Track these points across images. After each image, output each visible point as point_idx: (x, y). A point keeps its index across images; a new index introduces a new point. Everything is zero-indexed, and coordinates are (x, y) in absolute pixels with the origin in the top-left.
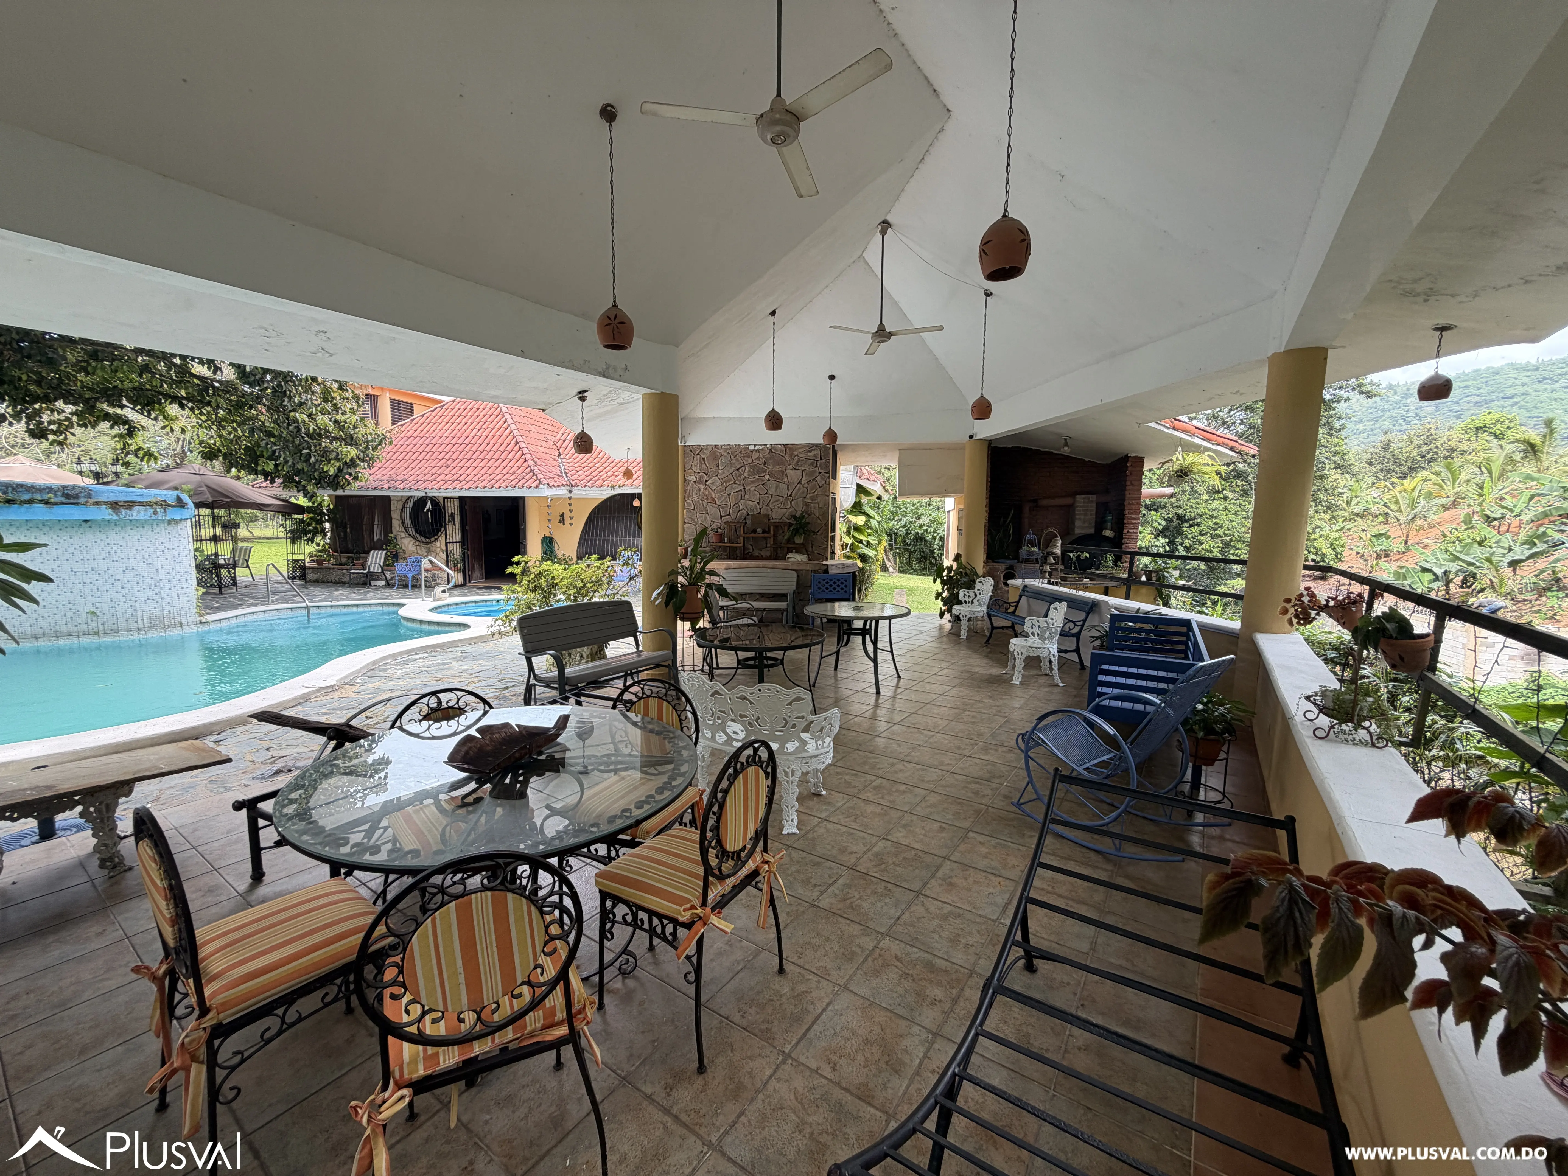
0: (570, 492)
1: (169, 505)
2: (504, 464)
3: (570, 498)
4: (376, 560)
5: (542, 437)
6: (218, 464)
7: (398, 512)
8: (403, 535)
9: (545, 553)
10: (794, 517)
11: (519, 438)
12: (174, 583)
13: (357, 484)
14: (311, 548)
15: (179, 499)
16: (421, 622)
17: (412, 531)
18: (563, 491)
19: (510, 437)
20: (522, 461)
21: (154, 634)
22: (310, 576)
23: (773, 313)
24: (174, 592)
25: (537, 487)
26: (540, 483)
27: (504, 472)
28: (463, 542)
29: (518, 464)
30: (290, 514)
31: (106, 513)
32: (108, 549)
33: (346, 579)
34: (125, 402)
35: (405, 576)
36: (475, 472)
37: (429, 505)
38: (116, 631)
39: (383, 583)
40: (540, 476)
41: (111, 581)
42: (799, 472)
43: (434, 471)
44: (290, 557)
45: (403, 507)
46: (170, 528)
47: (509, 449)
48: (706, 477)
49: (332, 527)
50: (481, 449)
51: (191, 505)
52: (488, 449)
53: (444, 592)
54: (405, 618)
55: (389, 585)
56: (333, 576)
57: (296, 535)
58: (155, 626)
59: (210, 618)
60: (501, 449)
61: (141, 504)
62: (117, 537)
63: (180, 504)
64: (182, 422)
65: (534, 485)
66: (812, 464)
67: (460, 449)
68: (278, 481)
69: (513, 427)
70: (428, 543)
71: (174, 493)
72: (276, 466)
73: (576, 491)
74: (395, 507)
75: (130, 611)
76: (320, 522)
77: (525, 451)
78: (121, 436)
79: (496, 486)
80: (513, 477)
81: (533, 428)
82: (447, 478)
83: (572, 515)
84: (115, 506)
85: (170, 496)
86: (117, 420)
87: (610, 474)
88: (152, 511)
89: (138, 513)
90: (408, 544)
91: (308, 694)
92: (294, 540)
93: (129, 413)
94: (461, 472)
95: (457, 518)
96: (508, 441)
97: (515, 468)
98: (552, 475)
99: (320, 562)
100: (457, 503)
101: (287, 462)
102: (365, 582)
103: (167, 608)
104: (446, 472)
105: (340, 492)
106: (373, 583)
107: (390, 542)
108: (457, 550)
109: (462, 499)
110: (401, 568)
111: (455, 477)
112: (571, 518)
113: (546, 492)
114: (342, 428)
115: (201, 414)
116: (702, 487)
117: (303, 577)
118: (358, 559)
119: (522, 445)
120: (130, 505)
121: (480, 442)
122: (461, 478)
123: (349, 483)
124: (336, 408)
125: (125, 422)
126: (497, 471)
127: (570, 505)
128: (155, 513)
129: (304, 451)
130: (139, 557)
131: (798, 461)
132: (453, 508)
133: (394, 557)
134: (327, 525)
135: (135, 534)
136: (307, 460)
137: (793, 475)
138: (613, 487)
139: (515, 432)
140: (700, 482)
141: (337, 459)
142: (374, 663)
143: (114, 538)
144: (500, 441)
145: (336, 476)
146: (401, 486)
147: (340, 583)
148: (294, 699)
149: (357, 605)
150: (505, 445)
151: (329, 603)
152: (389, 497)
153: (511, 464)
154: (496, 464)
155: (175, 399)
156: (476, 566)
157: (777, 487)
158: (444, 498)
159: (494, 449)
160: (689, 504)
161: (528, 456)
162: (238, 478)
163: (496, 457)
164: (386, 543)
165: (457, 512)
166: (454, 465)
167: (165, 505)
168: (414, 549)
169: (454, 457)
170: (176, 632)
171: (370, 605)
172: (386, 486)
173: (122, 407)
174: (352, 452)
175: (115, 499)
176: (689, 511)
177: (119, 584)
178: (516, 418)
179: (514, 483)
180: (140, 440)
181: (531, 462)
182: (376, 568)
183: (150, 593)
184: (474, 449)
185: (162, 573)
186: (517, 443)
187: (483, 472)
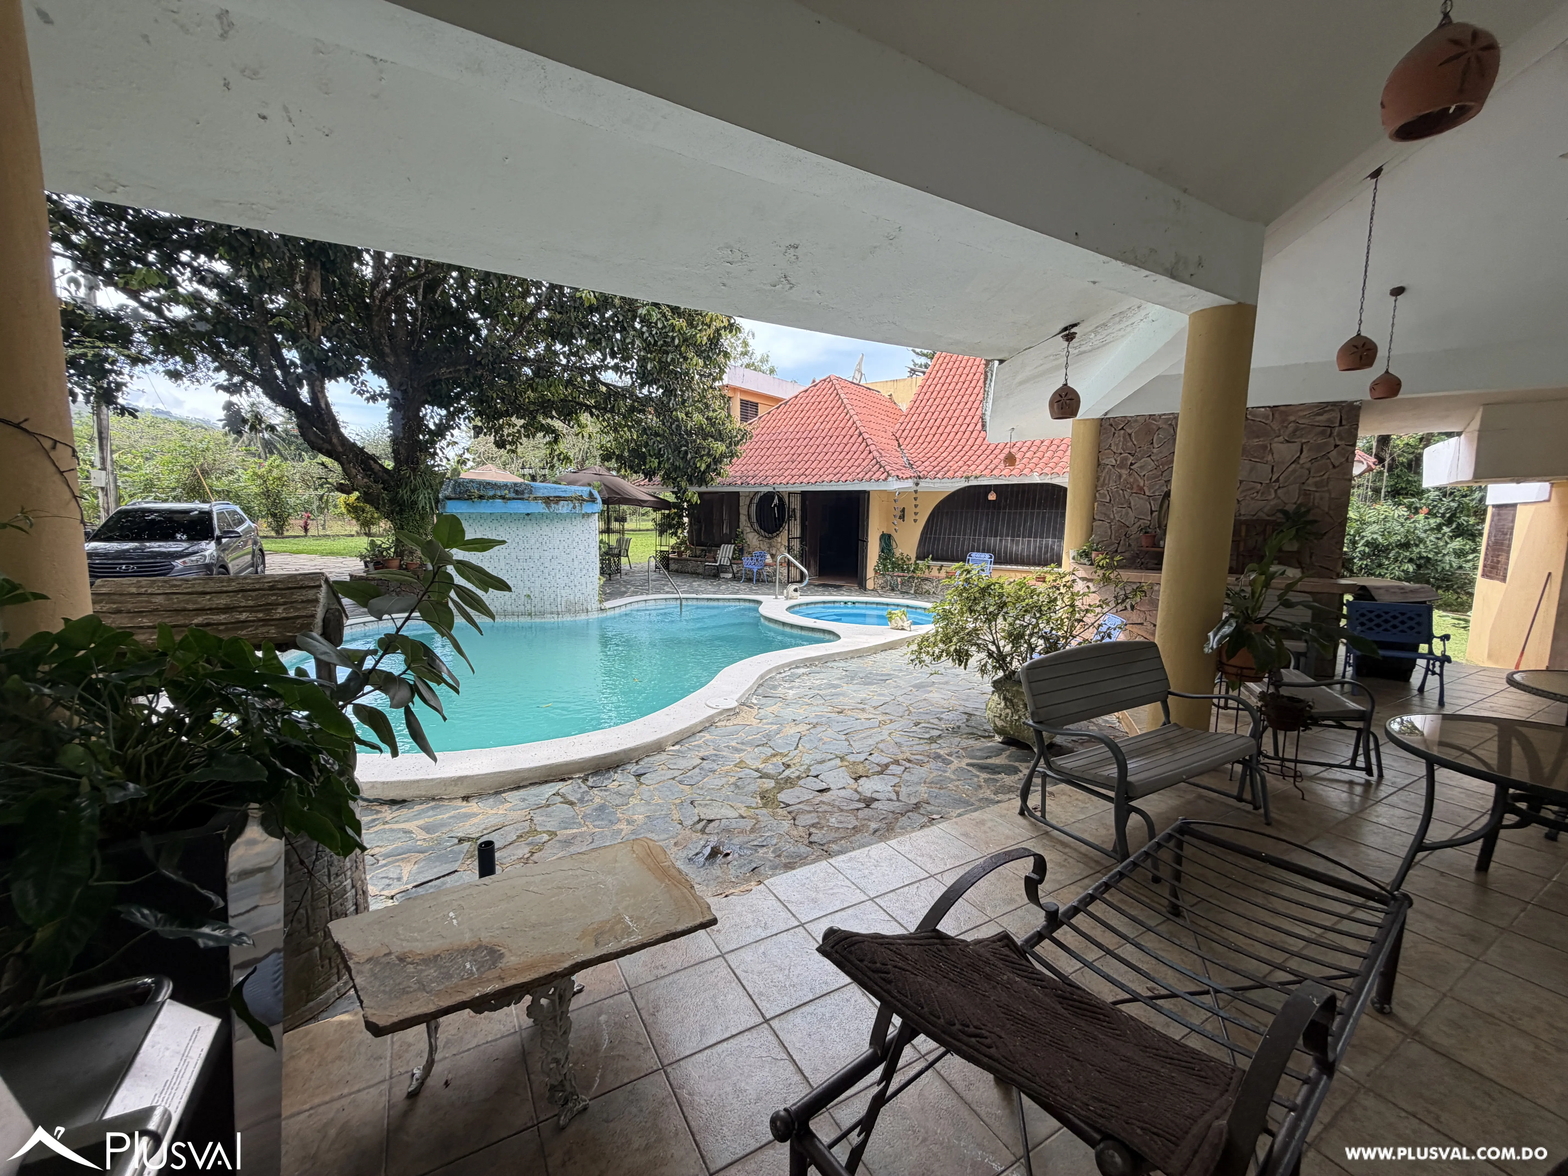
0: (917, 484)
1: (584, 500)
2: (848, 457)
3: (916, 492)
4: (725, 553)
5: (880, 427)
6: (613, 464)
7: (746, 507)
8: (748, 530)
9: (882, 551)
10: (1285, 513)
11: (862, 429)
12: (584, 572)
13: (719, 480)
14: (673, 541)
15: (591, 494)
16: (784, 624)
17: (756, 526)
18: (909, 484)
19: (853, 429)
20: (866, 452)
21: (568, 618)
22: (673, 566)
23: (1376, 174)
24: (583, 581)
25: (886, 479)
26: (889, 475)
27: (849, 464)
28: (802, 538)
29: (863, 456)
30: (659, 509)
31: (539, 508)
32: (540, 540)
33: (700, 570)
34: (554, 413)
35: (751, 570)
36: (820, 466)
37: (776, 501)
38: (542, 614)
39: (730, 576)
40: (888, 468)
41: (542, 568)
42: (1295, 447)
43: (781, 466)
44: (658, 548)
45: (751, 503)
46: (583, 521)
47: (852, 440)
48: (1131, 459)
49: (690, 521)
50: (824, 442)
51: (599, 500)
52: (831, 442)
53: (796, 590)
54: (766, 618)
55: (736, 578)
56: (691, 566)
57: (663, 528)
58: (569, 611)
59: (607, 605)
60: (845, 441)
61: (565, 499)
62: (548, 529)
63: (592, 500)
64: (590, 429)
65: (883, 477)
66: (1322, 433)
67: (805, 443)
68: (657, 479)
69: (855, 418)
70: (770, 538)
71: (587, 489)
72: (659, 463)
73: (923, 484)
74: (743, 502)
75: (553, 596)
76: (681, 517)
77: (869, 442)
78: (549, 443)
79: (843, 479)
80: (859, 470)
81: (872, 418)
82: (793, 473)
83: (917, 510)
84: (548, 500)
85: (584, 491)
86: (549, 430)
87: (960, 463)
88: (571, 505)
89: (563, 508)
90: (752, 539)
91: (712, 717)
92: (661, 535)
93: (557, 424)
94: (806, 466)
95: (798, 515)
96: (850, 433)
97: (860, 461)
98: (897, 466)
99: (680, 554)
100: (799, 498)
101: (669, 459)
102: (715, 574)
103: (579, 595)
104: (793, 466)
105: (703, 489)
106: (722, 575)
107: (737, 536)
108: (796, 545)
109: (803, 493)
110: (747, 562)
111: (801, 472)
112: (916, 514)
113: (894, 485)
114: (713, 425)
115: (604, 420)
116: (1124, 472)
117: (667, 567)
118: (710, 552)
119: (866, 436)
120: (558, 499)
121: (823, 435)
122: (807, 473)
123: (712, 479)
124: (707, 406)
125: (554, 431)
126: (842, 465)
127: (915, 499)
128: (574, 507)
129: (683, 448)
130: (561, 548)
131: (1295, 431)
132: (796, 504)
133: (740, 552)
134: (686, 520)
135: (560, 526)
136: (684, 458)
137: (1283, 451)
138: (968, 478)
139: (858, 423)
140: (1122, 466)
141: (709, 455)
142: (762, 677)
143: (546, 530)
144: (843, 433)
145: (704, 472)
146: (752, 482)
147: (695, 574)
148: (701, 722)
149: (718, 600)
150: (848, 437)
151: (694, 596)
152: (738, 493)
153: (855, 456)
154: (840, 457)
155: (588, 408)
156: (812, 562)
157: (1251, 470)
158: (789, 493)
159: (838, 442)
160: (1104, 496)
161: (872, 448)
162: (624, 477)
163: (839, 449)
164: (734, 537)
165: (798, 507)
166: (799, 459)
167: (581, 500)
168: (757, 543)
169: (799, 452)
170: (583, 617)
171: (729, 600)
172: (739, 482)
173: (552, 418)
174: (720, 447)
175: (547, 495)
176: (1103, 504)
177: (546, 571)
178: (858, 409)
179: (860, 476)
180: (562, 447)
181: (875, 453)
182: (726, 562)
183: (567, 581)
184: (817, 443)
185: (576, 562)
186: (860, 434)
187: (828, 465)
